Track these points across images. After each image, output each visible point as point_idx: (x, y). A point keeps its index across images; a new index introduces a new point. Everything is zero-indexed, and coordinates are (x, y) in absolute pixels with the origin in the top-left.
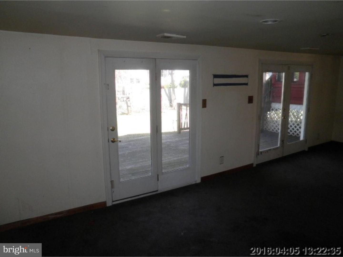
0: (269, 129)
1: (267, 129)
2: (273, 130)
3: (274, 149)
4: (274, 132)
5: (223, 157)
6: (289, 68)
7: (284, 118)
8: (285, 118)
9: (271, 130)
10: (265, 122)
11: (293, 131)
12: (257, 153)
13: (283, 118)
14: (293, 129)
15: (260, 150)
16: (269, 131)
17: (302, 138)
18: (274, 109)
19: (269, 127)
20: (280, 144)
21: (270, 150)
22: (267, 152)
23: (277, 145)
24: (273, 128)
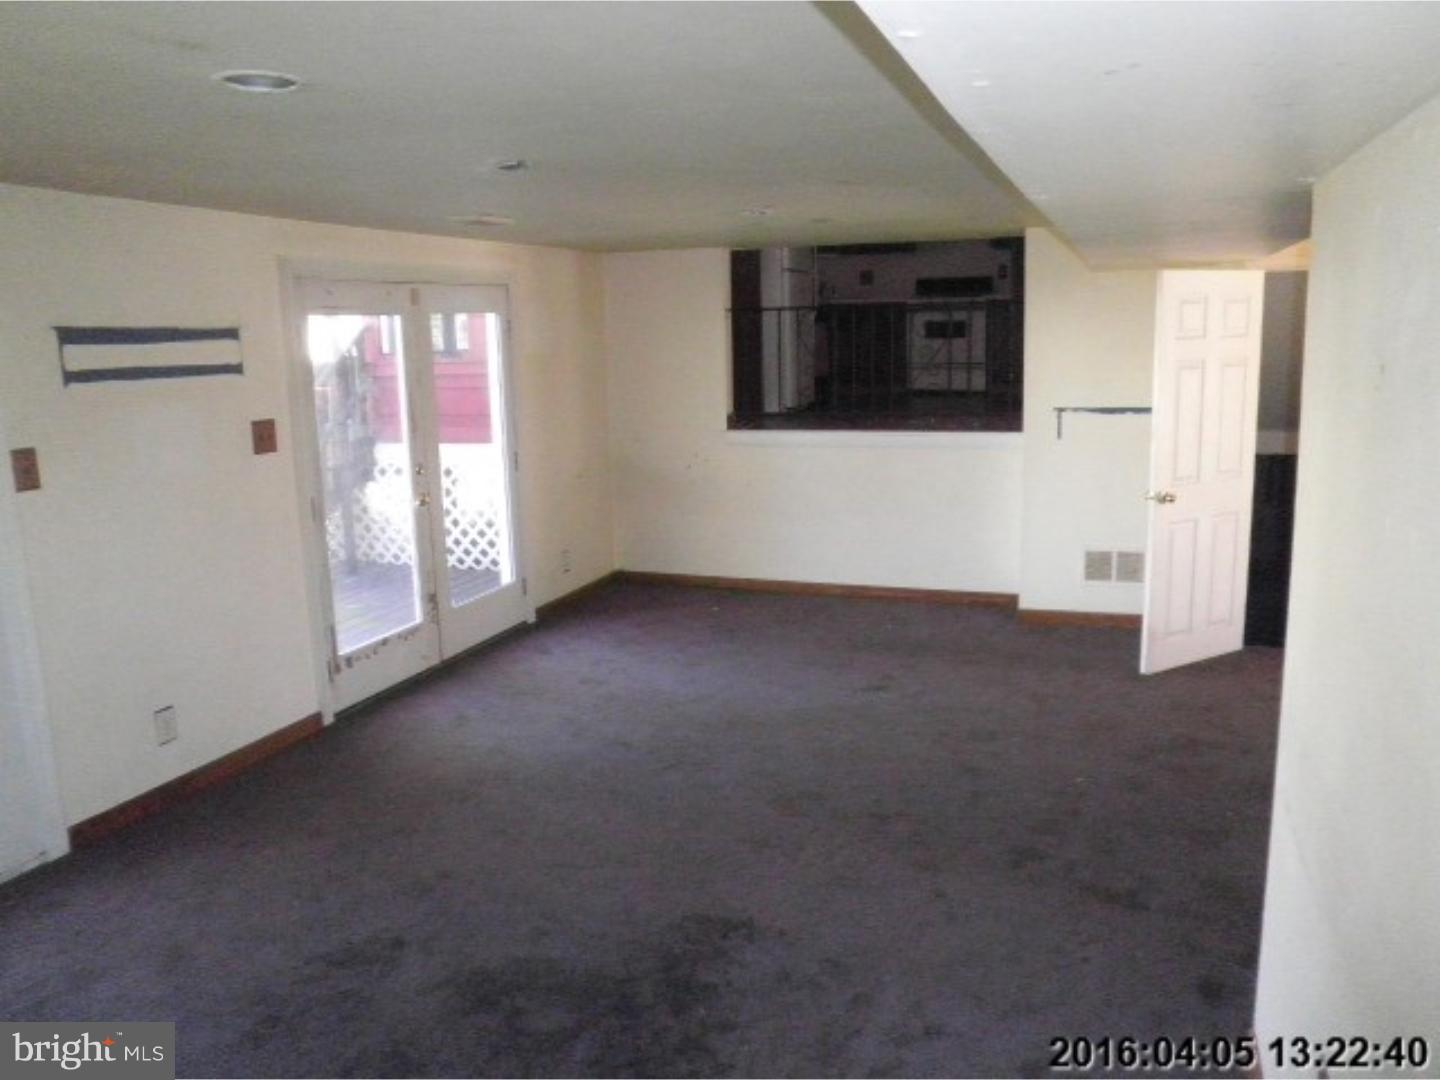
0: (381, 556)
1: (373, 555)
2: (396, 557)
3: (400, 636)
4: (400, 563)
5: (169, 708)
6: (415, 298)
7: (423, 503)
8: (428, 503)
9: (388, 558)
10: (358, 528)
11: (476, 553)
12: (329, 663)
13: (418, 503)
14: (474, 543)
15: (344, 650)
16: (379, 560)
17: (507, 576)
18: (387, 468)
19: (379, 548)
20: (426, 614)
21: (385, 642)
22: (375, 653)
23: (411, 617)
24: (394, 549)
